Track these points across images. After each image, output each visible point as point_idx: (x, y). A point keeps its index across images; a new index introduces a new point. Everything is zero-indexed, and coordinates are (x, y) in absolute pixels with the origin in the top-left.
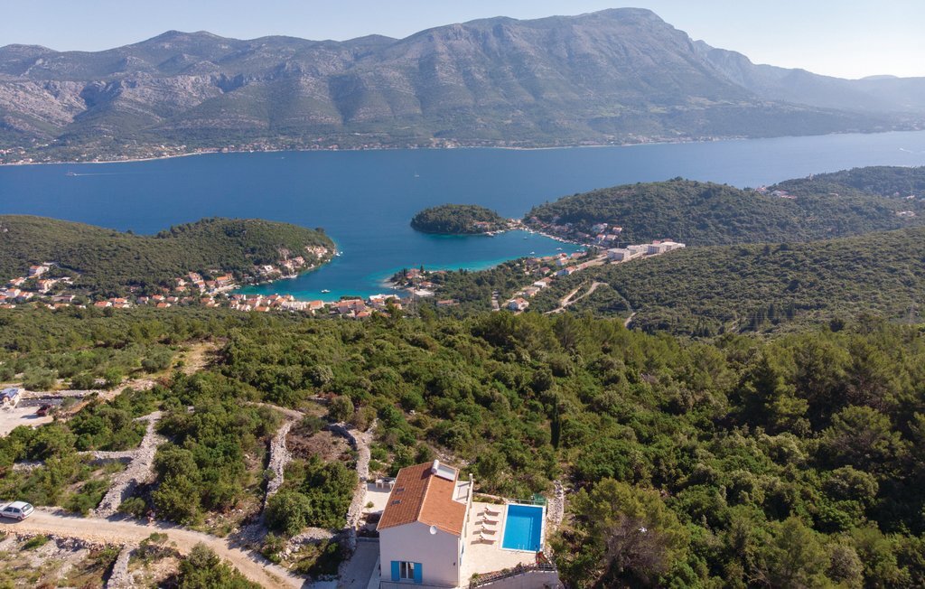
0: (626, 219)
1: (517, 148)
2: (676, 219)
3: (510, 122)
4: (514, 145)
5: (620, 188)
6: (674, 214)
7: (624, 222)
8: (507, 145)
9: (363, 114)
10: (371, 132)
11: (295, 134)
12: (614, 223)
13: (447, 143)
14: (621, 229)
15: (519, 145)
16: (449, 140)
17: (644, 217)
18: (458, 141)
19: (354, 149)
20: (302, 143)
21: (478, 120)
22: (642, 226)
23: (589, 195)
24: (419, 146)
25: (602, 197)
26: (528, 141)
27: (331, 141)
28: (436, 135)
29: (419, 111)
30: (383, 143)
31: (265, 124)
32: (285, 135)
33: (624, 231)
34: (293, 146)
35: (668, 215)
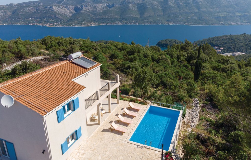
0: (225, 45)
1: (191, 25)
2: (242, 46)
3: (190, 17)
4: (190, 24)
5: (224, 36)
6: (242, 44)
7: (224, 46)
8: (188, 24)
9: (146, 14)
10: (148, 20)
11: (127, 20)
12: (221, 46)
13: (170, 23)
14: (223, 49)
15: (192, 24)
16: (171, 22)
17: (231, 45)
18: (173, 23)
19: (143, 24)
20: (128, 22)
21: (180, 17)
22: (230, 48)
23: (213, 38)
24: (161, 24)
25: (218, 39)
26: (195, 23)
27: (137, 22)
28: (167, 21)
29: (162, 14)
30: (151, 23)
31: (119, 17)
32: (124, 20)
33: (224, 49)
34: (126, 23)
35: (240, 45)
